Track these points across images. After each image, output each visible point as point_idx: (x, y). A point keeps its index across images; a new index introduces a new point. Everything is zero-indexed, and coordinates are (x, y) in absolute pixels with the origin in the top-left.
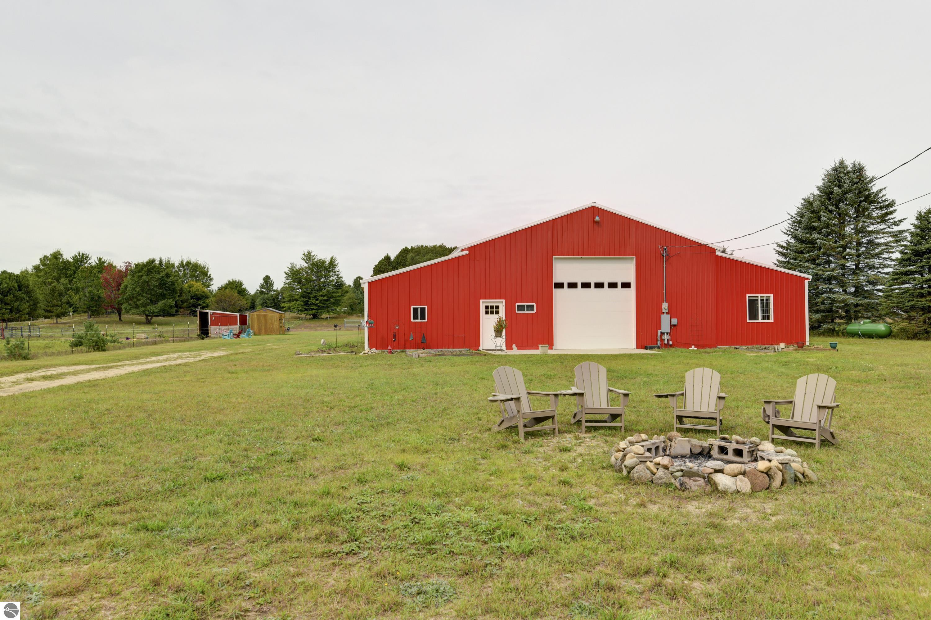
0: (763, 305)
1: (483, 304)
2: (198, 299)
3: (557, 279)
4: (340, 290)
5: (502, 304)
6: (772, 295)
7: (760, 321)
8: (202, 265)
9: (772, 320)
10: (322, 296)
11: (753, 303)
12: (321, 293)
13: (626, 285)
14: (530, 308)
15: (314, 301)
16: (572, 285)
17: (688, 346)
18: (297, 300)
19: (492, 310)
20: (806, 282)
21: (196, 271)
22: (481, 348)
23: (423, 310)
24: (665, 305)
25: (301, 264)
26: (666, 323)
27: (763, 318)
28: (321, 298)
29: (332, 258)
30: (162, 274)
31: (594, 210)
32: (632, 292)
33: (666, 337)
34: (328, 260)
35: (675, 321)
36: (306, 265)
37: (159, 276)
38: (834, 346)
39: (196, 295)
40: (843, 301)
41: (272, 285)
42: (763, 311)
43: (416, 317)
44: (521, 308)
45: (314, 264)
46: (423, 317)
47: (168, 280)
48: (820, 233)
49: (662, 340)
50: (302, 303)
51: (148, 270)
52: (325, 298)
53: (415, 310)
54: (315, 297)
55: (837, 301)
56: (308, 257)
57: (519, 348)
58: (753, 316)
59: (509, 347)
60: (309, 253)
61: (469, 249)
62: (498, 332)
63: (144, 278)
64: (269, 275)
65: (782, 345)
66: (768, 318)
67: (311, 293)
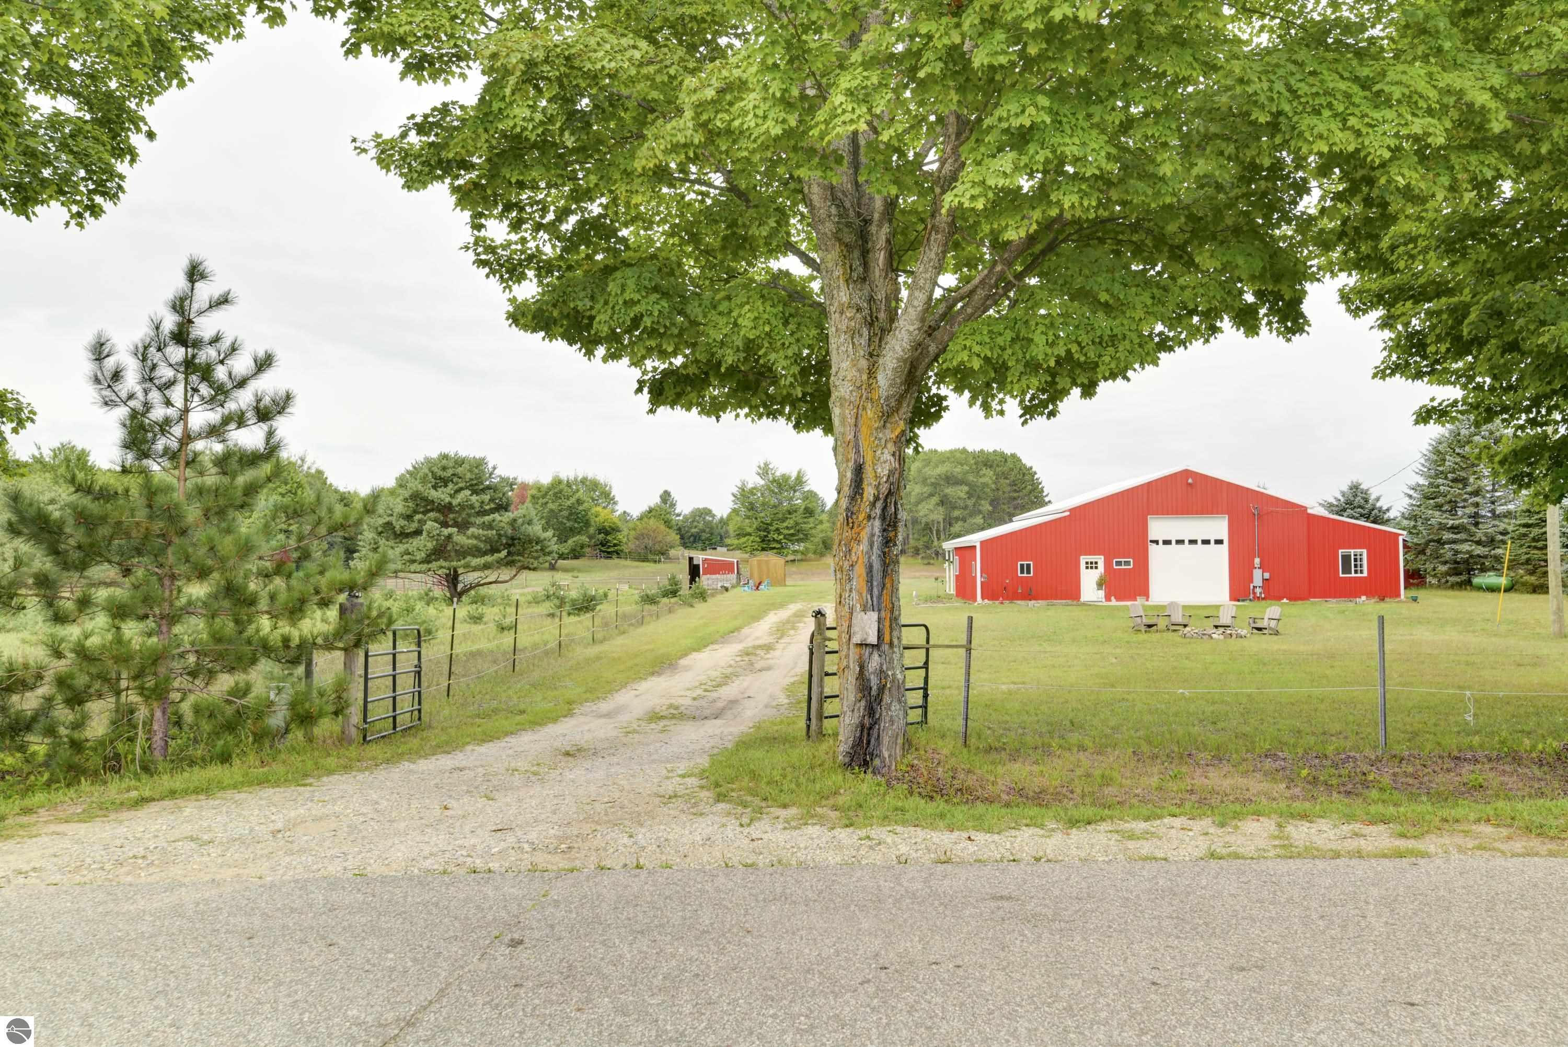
0: (1356, 560)
1: (1083, 560)
2: (607, 533)
3: (1152, 536)
4: (811, 520)
5: (1101, 560)
6: (1365, 552)
7: (1353, 575)
8: (602, 481)
9: (1365, 574)
10: (787, 528)
11: (1346, 558)
12: (785, 524)
13: (1219, 542)
14: (1127, 563)
15: (775, 536)
16: (1167, 542)
17: (1279, 598)
18: (750, 534)
19: (1092, 566)
20: (1401, 538)
21: (595, 491)
22: (1082, 599)
23: (1028, 566)
24: (1257, 561)
25: (754, 481)
26: (1258, 577)
27: (1356, 572)
28: (786, 532)
29: (799, 472)
30: (573, 500)
31: (1187, 473)
32: (1225, 548)
33: (1258, 591)
34: (794, 475)
35: (1267, 575)
36: (762, 482)
37: (569, 503)
38: (1415, 599)
39: (604, 528)
40: (1468, 552)
41: (673, 505)
42: (1356, 566)
43: (1022, 572)
44: (1119, 563)
45: (774, 481)
46: (1029, 572)
47: (581, 508)
48: (1446, 478)
49: (1254, 593)
50: (758, 539)
51: (555, 494)
52: (792, 531)
53: (1022, 566)
54: (777, 529)
55: (1461, 552)
56: (765, 470)
57: (1118, 599)
58: (1347, 569)
59: (1108, 599)
60: (766, 465)
61: (1070, 510)
62: (1100, 585)
63: (551, 506)
64: (669, 490)
65: (1364, 598)
66: (1361, 572)
67: (771, 525)
